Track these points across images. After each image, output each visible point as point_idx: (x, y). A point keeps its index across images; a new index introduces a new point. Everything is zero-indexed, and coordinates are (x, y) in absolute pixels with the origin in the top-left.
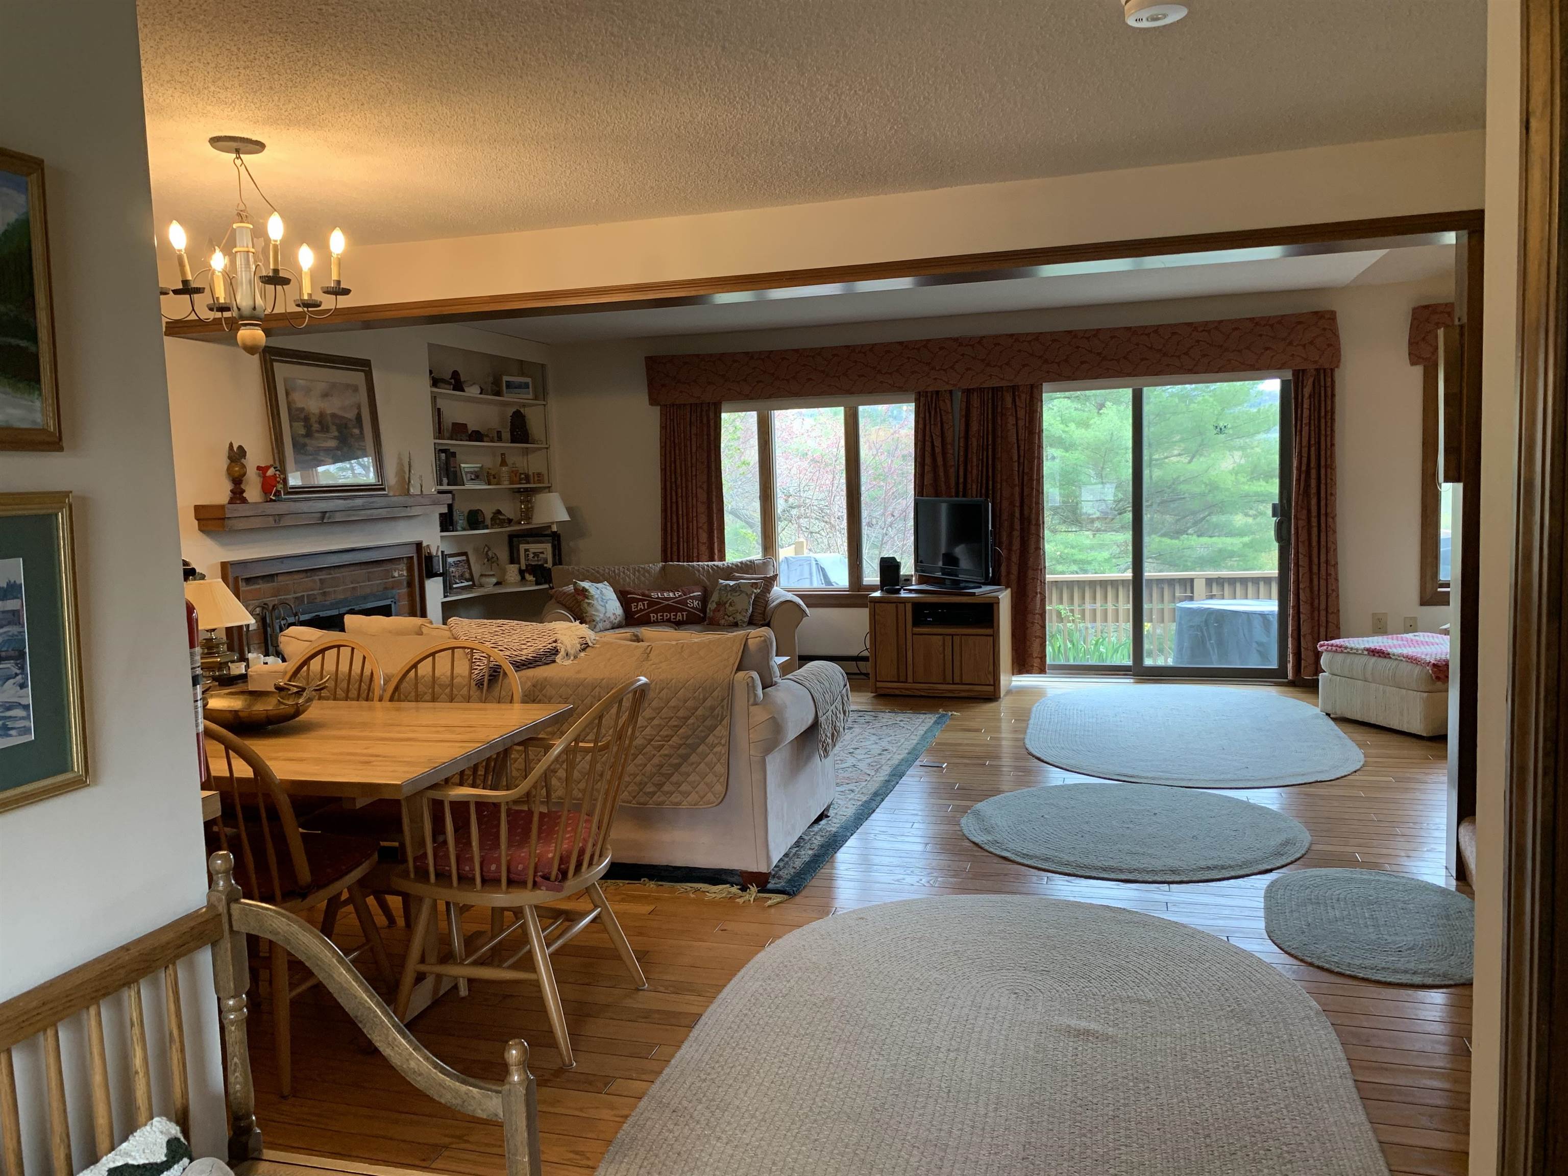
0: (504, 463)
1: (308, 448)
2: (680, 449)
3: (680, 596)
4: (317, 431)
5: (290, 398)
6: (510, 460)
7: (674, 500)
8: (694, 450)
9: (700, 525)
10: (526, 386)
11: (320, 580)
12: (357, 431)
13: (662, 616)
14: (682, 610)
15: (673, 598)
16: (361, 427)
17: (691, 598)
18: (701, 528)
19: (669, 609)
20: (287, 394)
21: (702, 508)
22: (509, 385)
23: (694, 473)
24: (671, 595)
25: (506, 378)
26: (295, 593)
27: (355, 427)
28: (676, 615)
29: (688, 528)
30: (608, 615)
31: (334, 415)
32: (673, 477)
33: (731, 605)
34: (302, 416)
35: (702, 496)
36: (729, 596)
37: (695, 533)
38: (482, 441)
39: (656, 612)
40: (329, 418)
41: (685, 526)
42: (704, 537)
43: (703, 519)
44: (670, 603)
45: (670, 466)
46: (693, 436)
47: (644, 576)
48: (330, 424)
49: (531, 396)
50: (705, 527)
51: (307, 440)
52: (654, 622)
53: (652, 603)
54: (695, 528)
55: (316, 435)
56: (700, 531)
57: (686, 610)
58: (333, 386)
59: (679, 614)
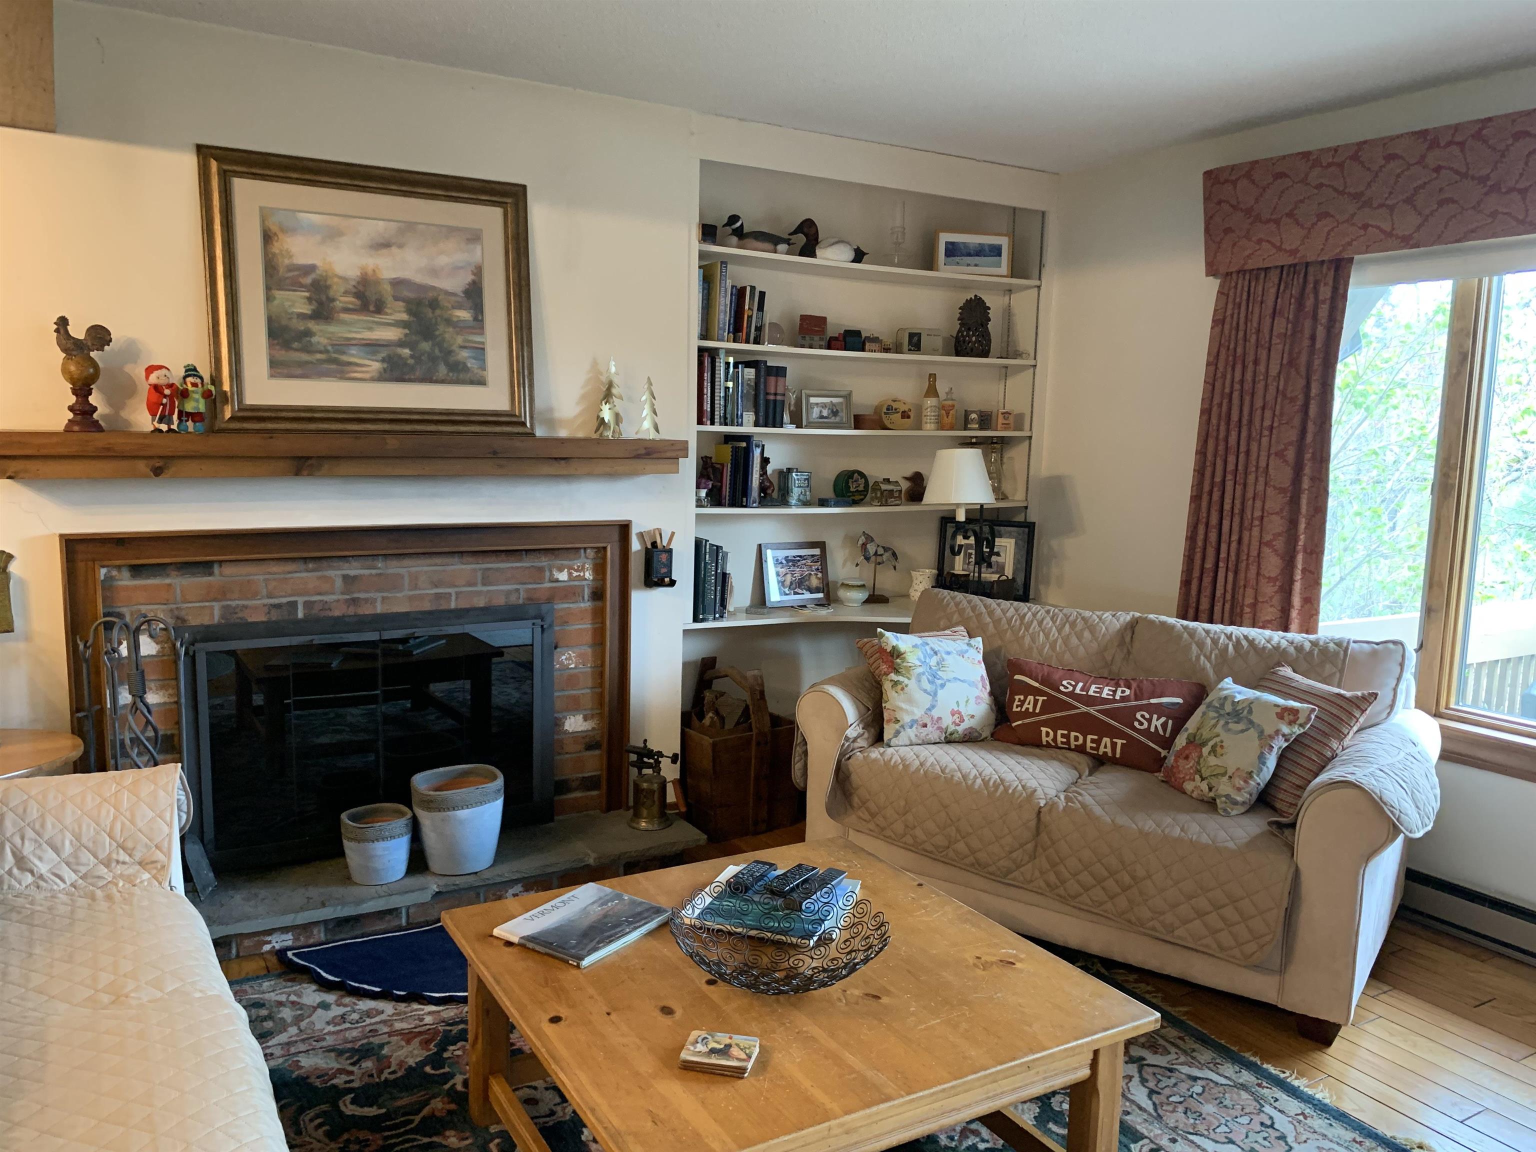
0: (932, 391)
1: (314, 340)
2: (1244, 367)
3: (1123, 699)
4: (347, 310)
5: (276, 248)
6: (942, 387)
7: (1218, 479)
8: (1274, 371)
9: (1267, 538)
10: (996, 251)
11: (345, 577)
12: (464, 315)
13: (1067, 737)
14: (1114, 733)
15: (1105, 701)
16: (478, 309)
17: (1151, 708)
18: (1269, 544)
19: (1085, 724)
20: (268, 237)
21: (1275, 502)
22: (952, 250)
23: (1267, 423)
24: (1106, 692)
25: (945, 238)
26: (270, 596)
27: (460, 307)
28: (1098, 742)
29: (1240, 541)
30: (935, 713)
31: (397, 283)
32: (1223, 428)
33: (1213, 751)
34: (308, 280)
35: (1281, 474)
36: (1219, 729)
37: (1254, 553)
38: (863, 350)
39: (1055, 725)
40: (388, 288)
41: (1235, 537)
42: (1272, 564)
43: (1276, 525)
44: (1091, 710)
45: (1220, 405)
46: (1275, 340)
47: (1079, 637)
48: (389, 299)
49: (1004, 269)
50: (1279, 544)
51: (312, 325)
52: (1048, 745)
53: (1052, 704)
54: (1255, 544)
55: (344, 316)
56: (1266, 550)
57: (1121, 735)
58: (409, 227)
59: (1106, 740)
